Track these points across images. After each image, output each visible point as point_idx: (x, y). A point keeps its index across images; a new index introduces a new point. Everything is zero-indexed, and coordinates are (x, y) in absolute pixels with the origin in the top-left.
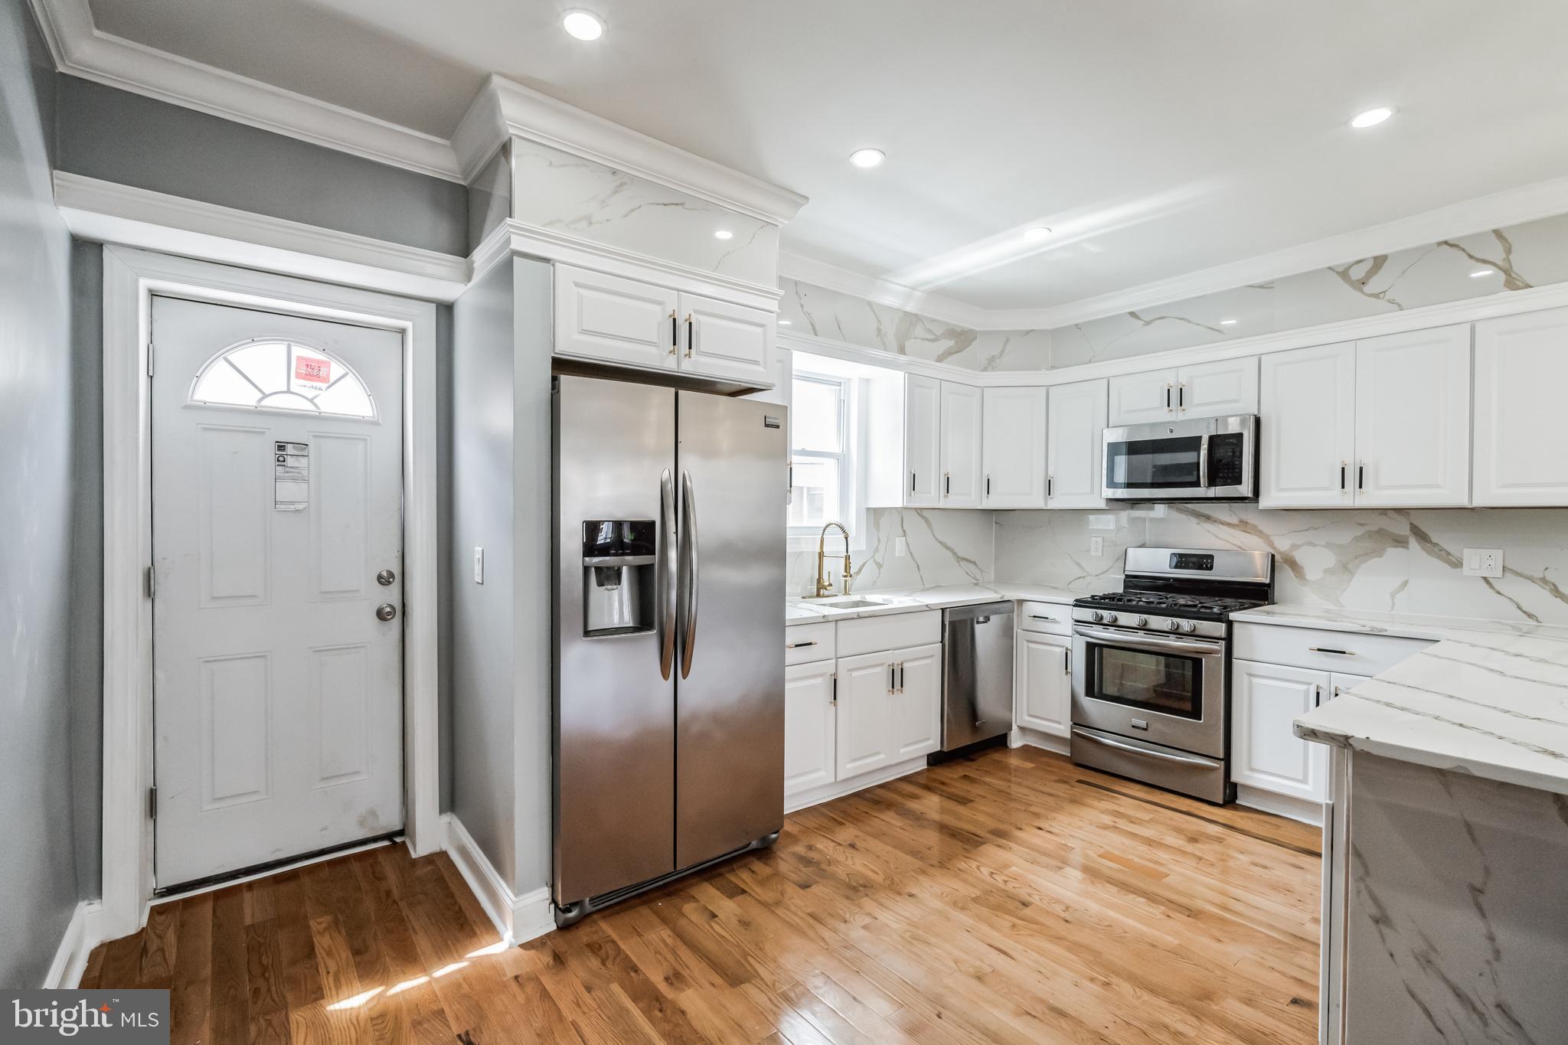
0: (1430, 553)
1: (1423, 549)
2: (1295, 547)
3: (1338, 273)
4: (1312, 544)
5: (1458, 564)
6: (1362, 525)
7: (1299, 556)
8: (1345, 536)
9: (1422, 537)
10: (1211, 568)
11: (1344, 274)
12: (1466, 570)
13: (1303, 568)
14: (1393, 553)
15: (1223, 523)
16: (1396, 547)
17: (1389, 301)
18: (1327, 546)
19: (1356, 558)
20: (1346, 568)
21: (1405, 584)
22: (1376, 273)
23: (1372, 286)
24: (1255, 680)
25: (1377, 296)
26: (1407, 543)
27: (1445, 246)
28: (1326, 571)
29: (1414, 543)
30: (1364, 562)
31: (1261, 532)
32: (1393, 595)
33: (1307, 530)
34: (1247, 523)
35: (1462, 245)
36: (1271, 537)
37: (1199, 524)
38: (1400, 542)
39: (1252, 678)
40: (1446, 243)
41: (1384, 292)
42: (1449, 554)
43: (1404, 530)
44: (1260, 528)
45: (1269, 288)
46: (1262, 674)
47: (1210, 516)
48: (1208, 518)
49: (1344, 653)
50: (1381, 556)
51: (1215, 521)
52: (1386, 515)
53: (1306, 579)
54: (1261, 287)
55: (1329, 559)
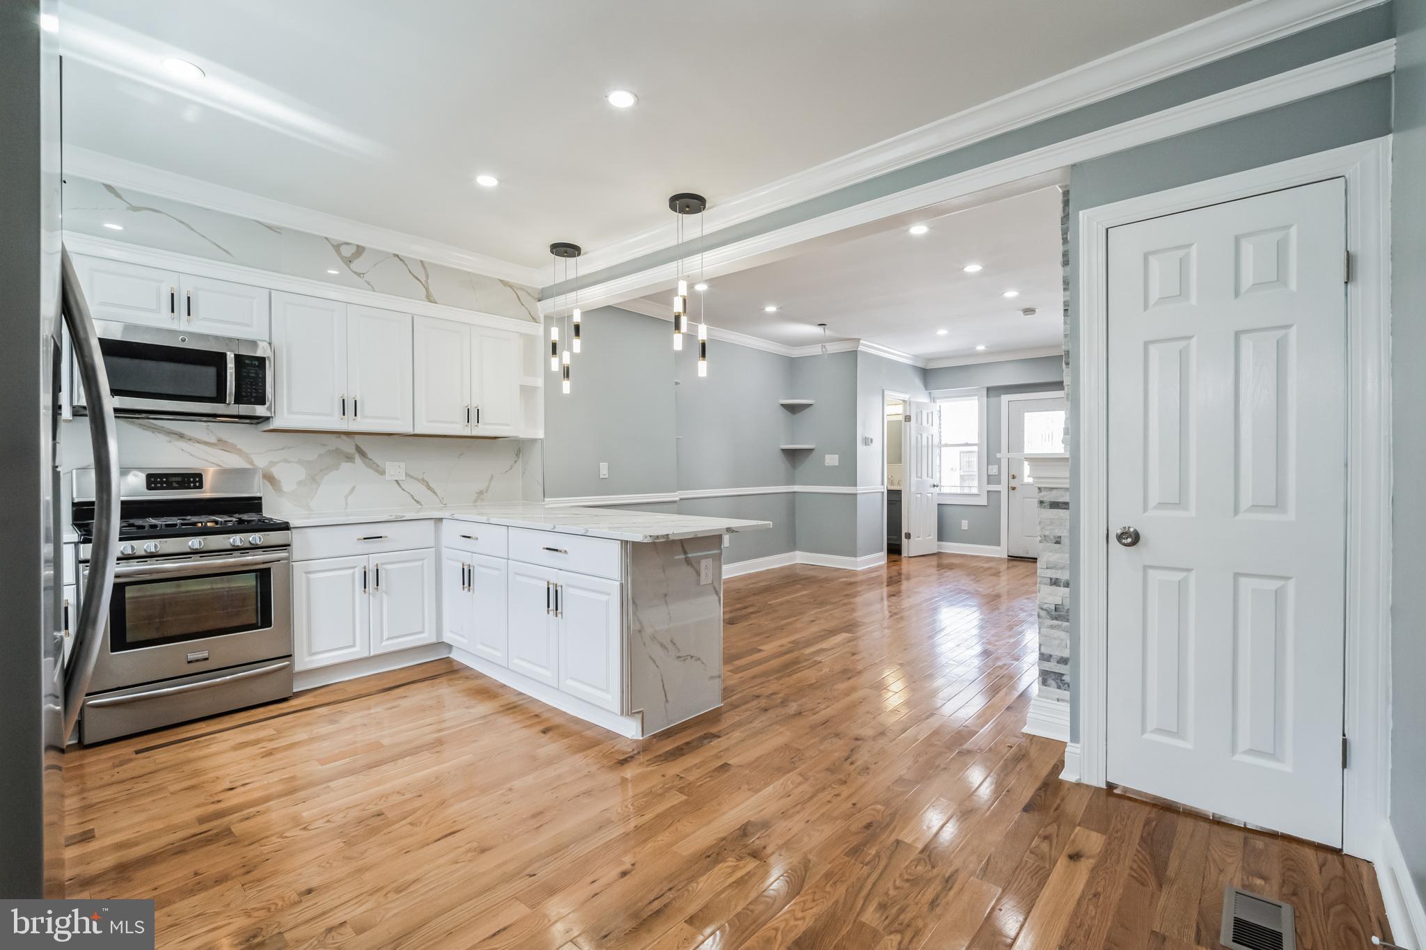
0: (368, 466)
1: (364, 463)
2: (272, 464)
3: (332, 245)
4: (286, 461)
5: (382, 473)
6: (325, 445)
7: (276, 472)
8: (311, 453)
9: (362, 454)
10: (201, 487)
11: (337, 247)
12: (387, 477)
13: (280, 482)
14: (345, 466)
15: (199, 442)
16: (347, 462)
17: (366, 281)
18: (300, 462)
19: (321, 471)
20: (314, 479)
21: (353, 488)
22: (358, 258)
23: (356, 265)
24: (311, 576)
25: (359, 274)
26: (354, 459)
27: (397, 258)
28: (299, 483)
29: (358, 458)
30: (326, 474)
31: (240, 450)
32: (346, 498)
33: (282, 449)
34: (226, 441)
35: (405, 261)
36: (250, 456)
37: (170, 442)
38: (350, 458)
39: (309, 575)
40: (398, 256)
41: (363, 274)
42: (378, 466)
43: (351, 450)
44: (239, 447)
45: (276, 231)
46: (319, 569)
47: (183, 434)
48: (181, 436)
49: (381, 537)
50: (337, 469)
51: (190, 440)
52: (340, 437)
53: (282, 490)
54: (270, 228)
55: (301, 474)
